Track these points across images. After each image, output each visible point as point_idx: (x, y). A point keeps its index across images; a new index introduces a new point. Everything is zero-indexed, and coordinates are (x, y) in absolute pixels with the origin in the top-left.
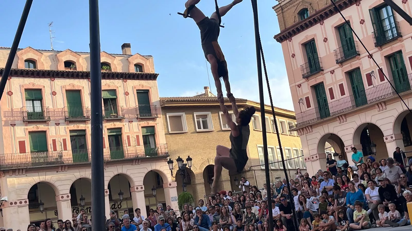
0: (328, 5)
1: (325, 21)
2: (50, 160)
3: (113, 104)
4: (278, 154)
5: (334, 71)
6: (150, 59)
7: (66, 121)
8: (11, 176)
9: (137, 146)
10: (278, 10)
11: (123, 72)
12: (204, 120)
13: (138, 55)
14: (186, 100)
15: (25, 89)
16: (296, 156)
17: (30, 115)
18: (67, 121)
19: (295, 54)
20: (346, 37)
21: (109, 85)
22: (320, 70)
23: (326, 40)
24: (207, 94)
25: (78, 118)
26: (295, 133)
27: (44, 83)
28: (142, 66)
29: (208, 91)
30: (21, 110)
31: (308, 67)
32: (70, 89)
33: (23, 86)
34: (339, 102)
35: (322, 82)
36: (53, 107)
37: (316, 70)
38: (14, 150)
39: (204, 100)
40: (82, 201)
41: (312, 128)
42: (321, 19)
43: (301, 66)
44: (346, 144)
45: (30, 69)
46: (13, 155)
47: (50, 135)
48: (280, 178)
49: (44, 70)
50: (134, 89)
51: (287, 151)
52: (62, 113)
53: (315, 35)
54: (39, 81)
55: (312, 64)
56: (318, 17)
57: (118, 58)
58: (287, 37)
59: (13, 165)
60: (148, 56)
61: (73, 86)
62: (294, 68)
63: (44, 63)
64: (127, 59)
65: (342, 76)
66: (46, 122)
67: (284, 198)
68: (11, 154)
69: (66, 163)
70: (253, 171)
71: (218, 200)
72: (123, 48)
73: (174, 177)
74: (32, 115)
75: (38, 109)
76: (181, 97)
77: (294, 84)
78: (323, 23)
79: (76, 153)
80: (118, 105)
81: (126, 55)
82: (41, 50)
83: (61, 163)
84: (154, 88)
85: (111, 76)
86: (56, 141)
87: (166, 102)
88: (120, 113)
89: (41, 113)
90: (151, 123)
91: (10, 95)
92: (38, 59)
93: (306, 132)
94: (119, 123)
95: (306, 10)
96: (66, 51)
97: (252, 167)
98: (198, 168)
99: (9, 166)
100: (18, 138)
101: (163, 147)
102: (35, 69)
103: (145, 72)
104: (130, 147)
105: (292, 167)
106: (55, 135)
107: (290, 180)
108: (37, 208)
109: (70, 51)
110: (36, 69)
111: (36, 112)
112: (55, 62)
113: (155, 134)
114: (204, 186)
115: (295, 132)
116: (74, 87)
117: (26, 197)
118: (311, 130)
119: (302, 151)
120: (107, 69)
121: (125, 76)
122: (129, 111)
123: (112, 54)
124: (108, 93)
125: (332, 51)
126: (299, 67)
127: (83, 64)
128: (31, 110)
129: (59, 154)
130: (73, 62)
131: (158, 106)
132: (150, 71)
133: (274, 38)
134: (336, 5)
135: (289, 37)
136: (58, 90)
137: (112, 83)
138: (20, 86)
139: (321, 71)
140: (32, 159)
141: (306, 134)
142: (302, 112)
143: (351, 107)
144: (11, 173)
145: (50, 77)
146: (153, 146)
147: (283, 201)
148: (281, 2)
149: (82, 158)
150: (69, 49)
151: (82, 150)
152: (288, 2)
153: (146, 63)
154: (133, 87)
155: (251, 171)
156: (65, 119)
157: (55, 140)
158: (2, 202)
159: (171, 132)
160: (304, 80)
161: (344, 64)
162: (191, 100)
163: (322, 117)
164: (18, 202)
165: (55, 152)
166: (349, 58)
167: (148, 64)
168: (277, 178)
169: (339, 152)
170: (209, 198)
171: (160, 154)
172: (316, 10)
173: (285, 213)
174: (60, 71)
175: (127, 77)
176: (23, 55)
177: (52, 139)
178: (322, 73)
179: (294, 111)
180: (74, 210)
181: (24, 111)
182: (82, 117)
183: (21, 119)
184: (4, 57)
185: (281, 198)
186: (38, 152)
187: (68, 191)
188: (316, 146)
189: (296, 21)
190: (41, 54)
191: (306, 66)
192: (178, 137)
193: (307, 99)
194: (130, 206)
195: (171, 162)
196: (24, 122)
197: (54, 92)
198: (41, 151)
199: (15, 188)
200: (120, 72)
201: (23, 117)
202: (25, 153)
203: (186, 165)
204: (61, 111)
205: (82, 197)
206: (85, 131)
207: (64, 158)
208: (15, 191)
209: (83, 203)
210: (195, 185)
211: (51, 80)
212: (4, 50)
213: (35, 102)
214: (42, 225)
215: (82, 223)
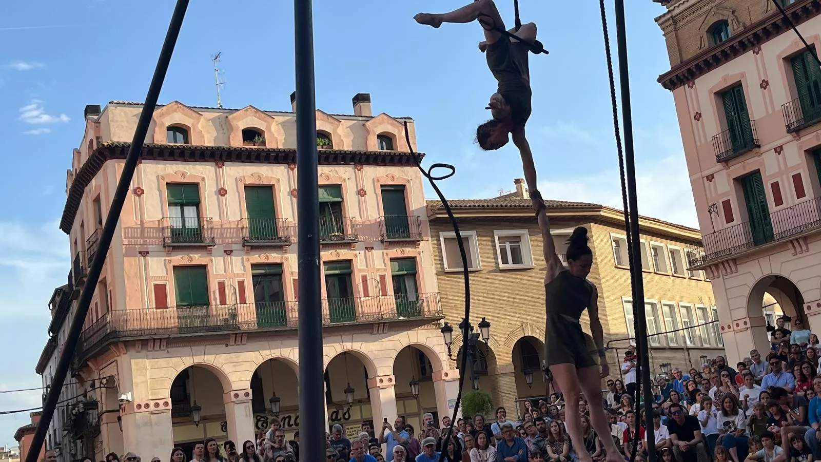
0: (770, 14)
1: (762, 46)
2: (213, 322)
3: (336, 212)
4: (666, 317)
5: (781, 148)
6: (408, 124)
7: (244, 246)
8: (139, 352)
9: (380, 297)
10: (667, 24)
11: (355, 149)
12: (514, 247)
13: (386, 117)
14: (479, 206)
15: (168, 184)
16: (703, 322)
17: (176, 235)
18: (247, 246)
19: (700, 113)
20: (807, 79)
21: (327, 176)
22: (754, 146)
23: (764, 84)
24: (520, 192)
25: (268, 240)
26: (701, 274)
27: (203, 173)
28: (391, 139)
29: (523, 188)
30: (159, 225)
31: (729, 141)
32: (253, 183)
33: (163, 178)
34: (792, 210)
35: (758, 171)
36: (220, 219)
37: (745, 147)
38: (145, 302)
39: (515, 206)
40: (273, 404)
41: (736, 264)
42: (755, 42)
43: (714, 137)
44: (806, 297)
45: (178, 145)
46: (143, 312)
47: (215, 273)
48: (669, 366)
49: (204, 147)
50: (376, 183)
51: (684, 311)
52: (238, 231)
53: (743, 75)
54: (194, 168)
55: (737, 133)
56: (749, 37)
57: (345, 123)
58: (685, 80)
59: (143, 332)
60: (405, 118)
61: (260, 178)
62: (700, 141)
63: (203, 133)
64: (363, 125)
65: (800, 157)
66: (207, 249)
67: (679, 409)
68: (140, 310)
69: (245, 327)
70: (615, 350)
71: (543, 408)
72: (356, 103)
73: (454, 360)
74: (179, 235)
75: (192, 223)
76: (469, 200)
77: (699, 175)
78: (759, 51)
79: (264, 308)
80: (345, 214)
81: (361, 116)
82: (197, 107)
83: (235, 329)
84: (416, 182)
85: (331, 160)
86: (226, 284)
87: (439, 209)
88: (350, 232)
89: (197, 231)
90: (409, 252)
91: (139, 196)
92: (193, 125)
93: (724, 272)
94: (346, 250)
95: (725, 23)
96: (247, 110)
97: (612, 341)
98: (502, 343)
99: (135, 332)
100: (154, 278)
101: (431, 299)
102: (186, 145)
103: (399, 150)
104: (367, 298)
105: (694, 344)
106: (223, 273)
107: (691, 370)
108: (188, 416)
109: (253, 110)
110: (189, 145)
111: (188, 229)
112: (225, 131)
113: (416, 273)
114: (513, 378)
115: (700, 271)
116: (260, 180)
117: (166, 394)
118: (734, 269)
119: (715, 310)
120: (324, 145)
121: (358, 158)
122: (367, 228)
123: (335, 115)
124: (325, 193)
125: (778, 108)
126: (710, 139)
127: (278, 135)
128: (178, 224)
129: (231, 311)
130: (260, 131)
131: (424, 218)
132: (407, 147)
133: (659, 80)
134: (786, 14)
135: (688, 80)
136: (229, 185)
137: (334, 172)
138: (158, 177)
139: (753, 148)
140: (178, 319)
141: (725, 277)
142: (715, 232)
143: (817, 221)
144: (138, 346)
145: (215, 161)
146: (412, 298)
147: (677, 414)
148: (672, 8)
149: (274, 320)
150: (251, 106)
151: (275, 304)
152: (688, 9)
153: (400, 132)
154: (373, 179)
155: (609, 350)
156: (243, 244)
157: (223, 283)
158: (121, 403)
159: (447, 269)
160: (720, 166)
161: (802, 133)
162: (488, 206)
163: (756, 243)
164: (152, 404)
165: (223, 306)
166: (813, 121)
167: (404, 134)
168: (663, 366)
169: (792, 314)
170: (526, 403)
171: (427, 313)
172: (744, 24)
173: (680, 439)
174: (233, 148)
175: (363, 160)
176: (164, 118)
177: (217, 281)
178: (757, 153)
179: (699, 229)
180: (258, 421)
181: (165, 226)
182: (275, 239)
183: (160, 241)
184: (128, 122)
185: (672, 408)
186: (190, 306)
187: (247, 385)
188: (743, 302)
189: (703, 46)
190: (198, 115)
191: (723, 136)
193: (727, 205)
194: (366, 416)
195: (447, 329)
196: (164, 247)
197: (223, 189)
198: (196, 305)
199: (145, 375)
200: (350, 149)
201: (164, 239)
202: (167, 308)
203: (478, 335)
204: (235, 226)
205: (274, 395)
206: (280, 265)
207: (240, 319)
208: (147, 382)
209: (275, 409)
210: (496, 376)
211: (217, 165)
212: (127, 108)
213: (185, 208)
214: (196, 451)
215: (272, 447)
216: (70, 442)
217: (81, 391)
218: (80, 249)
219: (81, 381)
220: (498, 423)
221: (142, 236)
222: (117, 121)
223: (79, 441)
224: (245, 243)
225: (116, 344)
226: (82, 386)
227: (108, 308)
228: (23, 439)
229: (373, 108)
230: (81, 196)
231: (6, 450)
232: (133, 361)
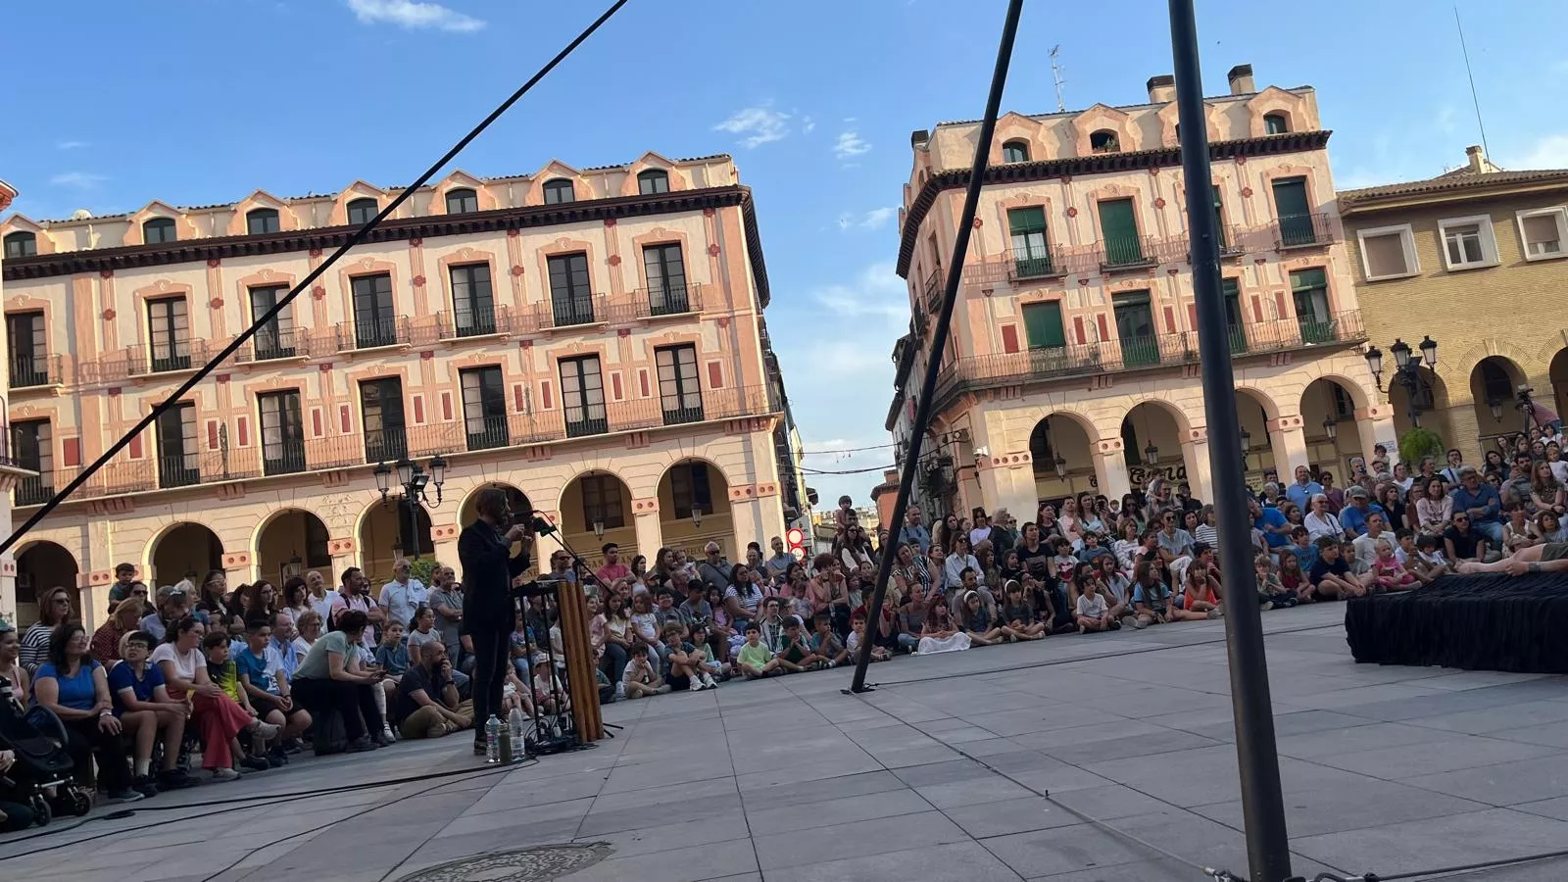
2: (1071, 365)
6: (1307, 95)
7: (1101, 273)
8: (992, 401)
9: (1279, 320)
11: (1235, 139)
12: (1470, 239)
13: (1274, 91)
15: (1008, 211)
17: (1022, 268)
18: (1106, 272)
24: (1476, 166)
25: (1129, 264)
27: (1048, 193)
28: (1284, 118)
29: (1479, 159)
30: (1002, 258)
32: (1108, 196)
33: (1002, 204)
36: (1072, 244)
38: (994, 347)
39: (1469, 185)
40: (1149, 454)
45: (1016, 163)
46: (992, 358)
47: (1069, 308)
49: (1046, 161)
50: (1265, 179)
52: (1092, 258)
54: (1037, 188)
57: (1221, 107)
59: (993, 380)
60: (1301, 88)
61: (1115, 190)
63: (1044, 145)
64: (1245, 106)
66: (1058, 280)
68: (989, 355)
69: (1109, 369)
72: (1232, 79)
73: (1385, 393)
74: (1026, 267)
75: (1038, 253)
79: (1130, 344)
80: (1226, 222)
81: (1241, 95)
82: (1036, 115)
83: (1097, 370)
84: (1320, 170)
86: (1084, 320)
87: (1356, 201)
88: (1233, 243)
89: (1045, 262)
90: (1314, 260)
91: (978, 228)
92: (1032, 136)
94: (1231, 266)
96: (1094, 110)
98: (1454, 367)
99: (985, 381)
100: (1002, 320)
101: (1349, 318)
102: (1026, 162)
103: (1295, 131)
104: (1261, 323)
106: (1079, 307)
108: (1052, 470)
109: (1101, 108)
110: (1030, 162)
111: (1036, 259)
112: (1070, 138)
113: (1326, 286)
114: (1473, 412)
116: (1116, 192)
117: (1025, 446)
121: (1240, 149)
122: (1257, 236)
127: (1135, 135)
128: (1023, 256)
129: (1091, 351)
130: (1112, 133)
131: (1334, 214)
132: (1305, 124)
136: (1079, 202)
138: (996, 203)
140: (1031, 363)
144: (990, 395)
145: (1061, 177)
146: (1321, 318)
149: (1143, 357)
150: (1098, 104)
151: (1144, 337)
153: (1295, 107)
154: (1261, 173)
157: (1081, 318)
158: (976, 458)
159: (1370, 277)
164: (1010, 457)
165: (1082, 345)
167: (1301, 108)
171: (1343, 338)
174: (1081, 159)
175: (1246, 150)
176: (1005, 133)
177: (1073, 317)
180: (1133, 474)
181: (1009, 259)
182: (1139, 261)
183: (1005, 276)
184: (959, 145)
186: (1044, 347)
187: (1117, 433)
190: (1037, 125)
192: (1392, 291)
194: (1266, 466)
195: (1374, 354)
196: (1010, 282)
197: (1072, 208)
198: (1050, 346)
199: (1000, 427)
200: (1228, 139)
201: (1009, 274)
202: (1018, 351)
203: (1419, 359)
204: (1090, 251)
205: (1150, 445)
206: (1147, 292)
207: (1103, 359)
208: (1002, 434)
209: (1153, 460)
210: (1446, 410)
211: (1063, 181)
212: (957, 129)
213: (1030, 236)
214: (1066, 506)
215: (1158, 501)
216: (927, 500)
217: (933, 447)
218: (919, 295)
219: (933, 436)
220: (1449, 470)
221: (985, 273)
222: (948, 146)
223: (936, 499)
224: (1102, 269)
225: (966, 394)
226: (935, 441)
227: (954, 358)
228: (879, 498)
229: (1257, 82)
230: (916, 236)
231: (864, 510)
232: (986, 414)
